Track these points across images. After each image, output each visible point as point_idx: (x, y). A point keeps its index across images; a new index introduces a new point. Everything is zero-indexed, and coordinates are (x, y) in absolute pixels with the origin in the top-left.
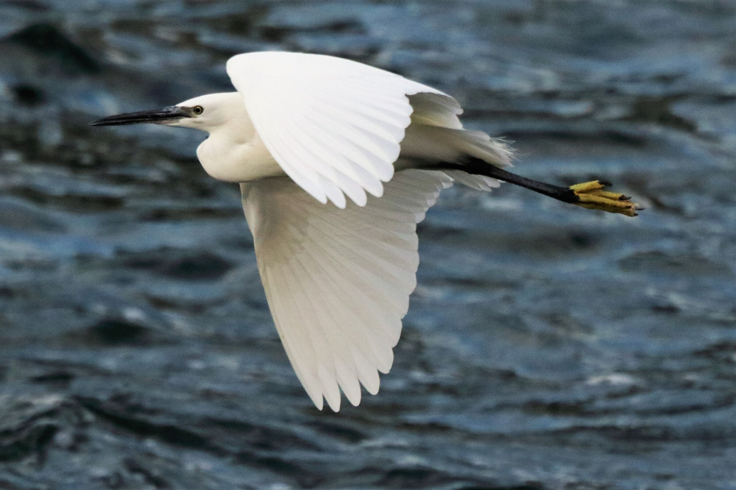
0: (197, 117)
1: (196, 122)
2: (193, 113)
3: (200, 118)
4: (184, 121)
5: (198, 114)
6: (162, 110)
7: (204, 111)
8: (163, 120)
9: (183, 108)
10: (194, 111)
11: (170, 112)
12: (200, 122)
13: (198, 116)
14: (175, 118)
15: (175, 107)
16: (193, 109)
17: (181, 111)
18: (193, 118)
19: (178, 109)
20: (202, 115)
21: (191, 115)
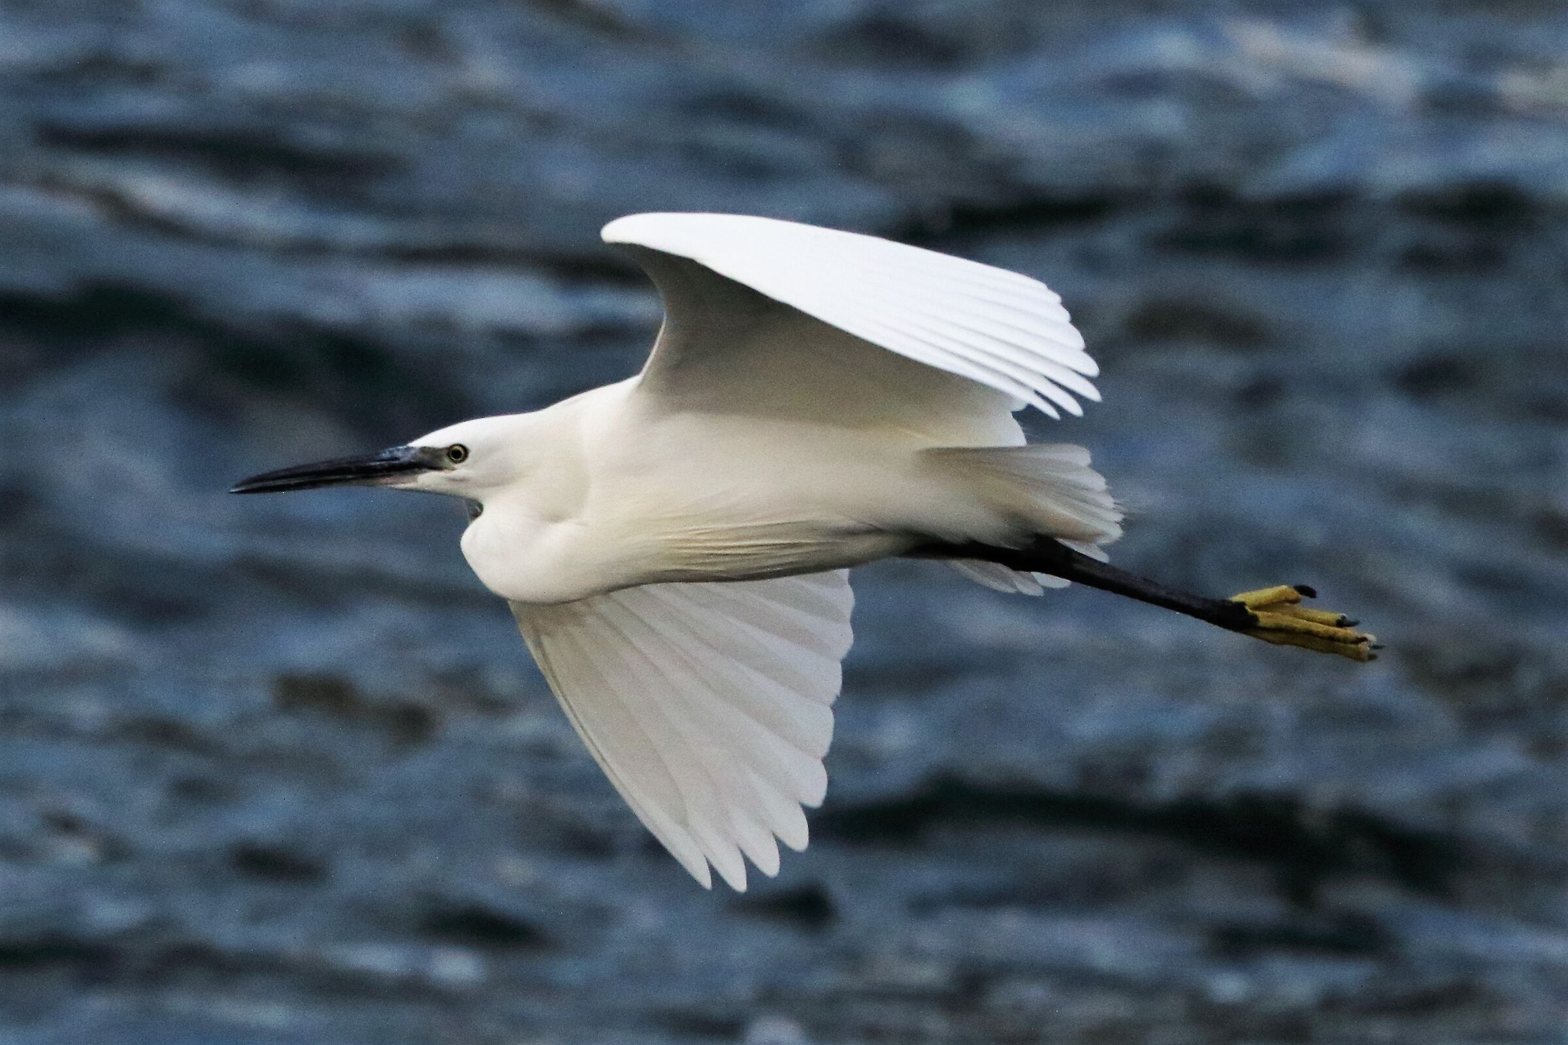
0: (453, 469)
1: (454, 480)
2: (446, 460)
3: (461, 470)
4: (428, 479)
5: (456, 462)
6: (380, 455)
7: (470, 455)
8: (383, 476)
9: (424, 450)
10: (448, 455)
11: (396, 459)
12: (462, 480)
13: (456, 466)
14: (409, 471)
15: (408, 449)
16: (447, 451)
17: (421, 455)
18: (447, 471)
19: (413, 452)
20: (467, 466)
21: (441, 464)
